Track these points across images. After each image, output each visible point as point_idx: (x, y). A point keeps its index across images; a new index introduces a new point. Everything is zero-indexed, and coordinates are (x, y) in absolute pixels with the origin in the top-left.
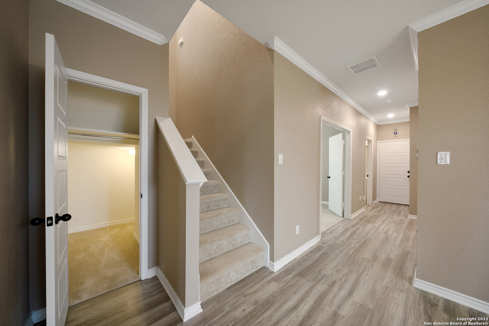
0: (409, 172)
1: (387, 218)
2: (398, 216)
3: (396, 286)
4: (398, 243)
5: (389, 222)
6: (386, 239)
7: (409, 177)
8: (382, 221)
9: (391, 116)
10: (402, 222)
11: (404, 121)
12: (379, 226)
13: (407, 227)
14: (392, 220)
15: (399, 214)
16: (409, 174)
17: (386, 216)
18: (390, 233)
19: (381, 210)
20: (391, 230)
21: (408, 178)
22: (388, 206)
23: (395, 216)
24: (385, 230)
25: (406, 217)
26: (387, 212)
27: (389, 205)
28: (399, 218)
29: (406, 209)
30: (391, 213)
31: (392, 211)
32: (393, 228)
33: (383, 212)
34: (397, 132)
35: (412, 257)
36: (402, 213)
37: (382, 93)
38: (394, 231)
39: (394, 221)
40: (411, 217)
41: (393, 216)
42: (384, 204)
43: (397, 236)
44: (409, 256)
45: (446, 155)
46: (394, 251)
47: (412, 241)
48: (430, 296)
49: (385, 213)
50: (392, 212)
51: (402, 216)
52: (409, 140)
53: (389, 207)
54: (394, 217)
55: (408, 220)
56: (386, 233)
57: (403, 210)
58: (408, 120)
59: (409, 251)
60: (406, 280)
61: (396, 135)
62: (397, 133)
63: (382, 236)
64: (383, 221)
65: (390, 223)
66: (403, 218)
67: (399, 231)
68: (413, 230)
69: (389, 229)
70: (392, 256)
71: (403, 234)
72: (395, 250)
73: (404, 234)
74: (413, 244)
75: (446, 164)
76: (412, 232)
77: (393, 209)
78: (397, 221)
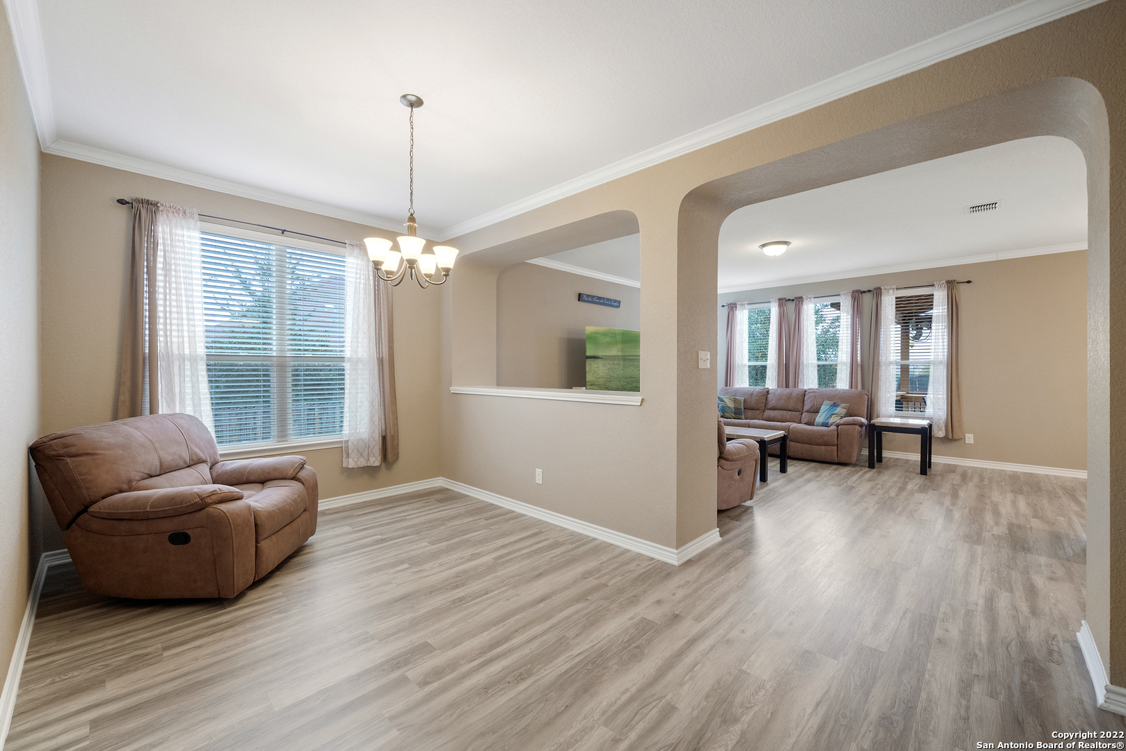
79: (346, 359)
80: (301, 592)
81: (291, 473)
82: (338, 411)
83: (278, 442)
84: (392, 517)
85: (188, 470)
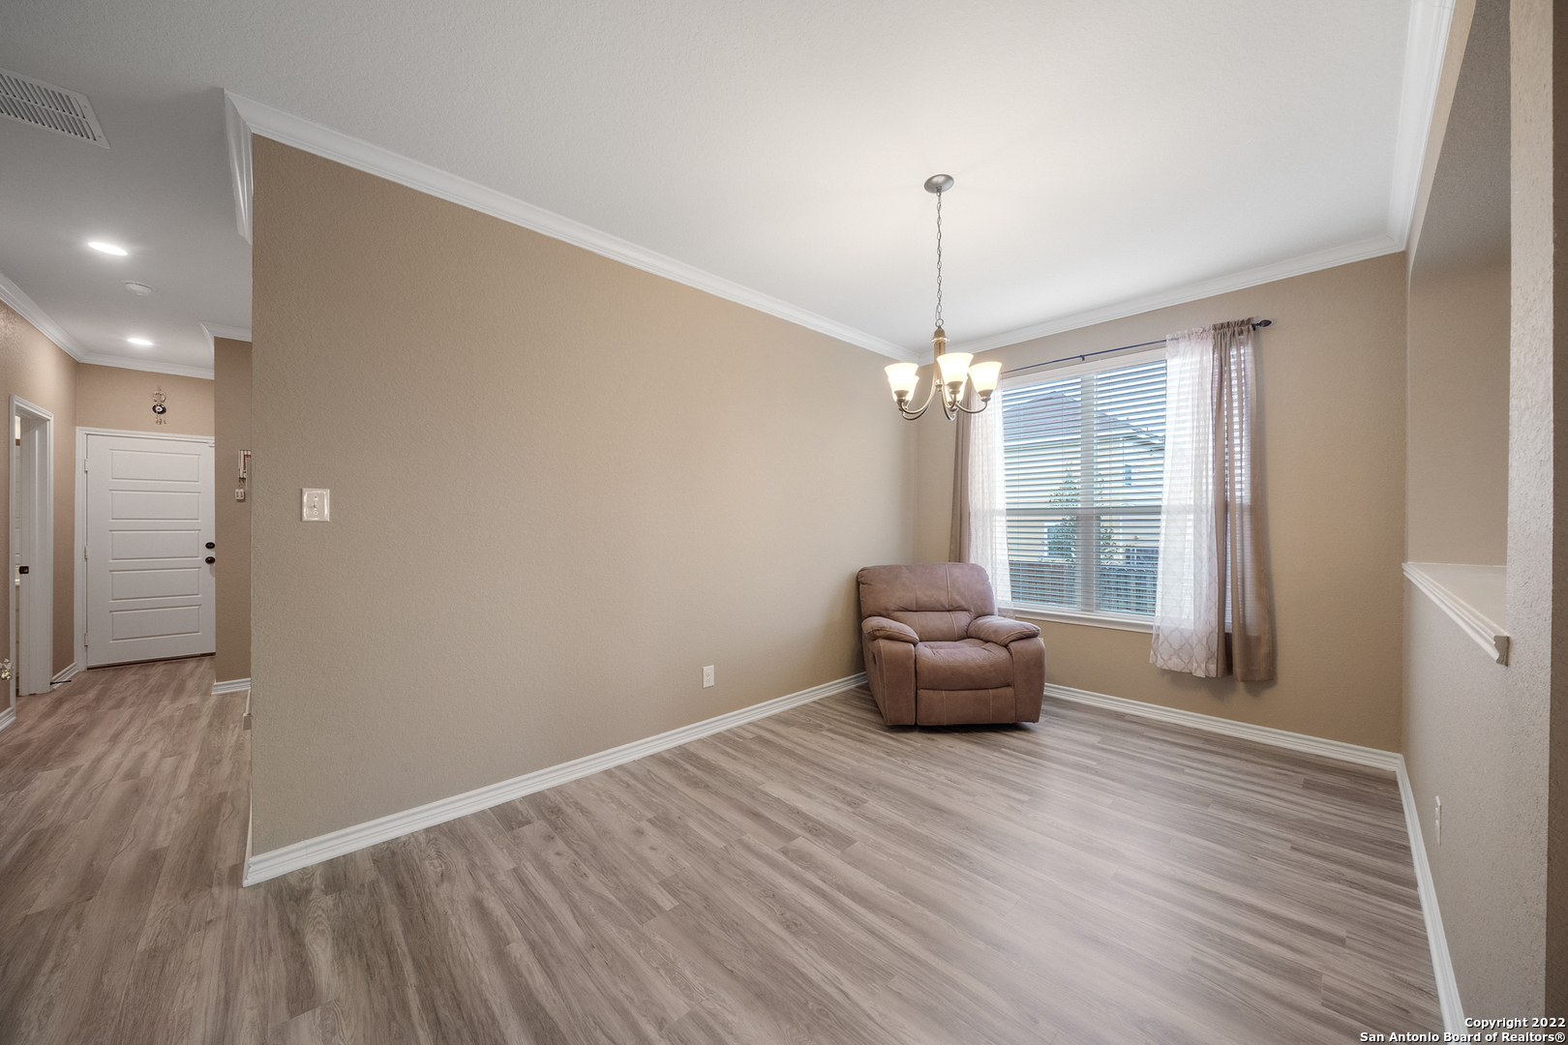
0: (210, 546)
1: (132, 718)
2: (173, 700)
3: (187, 926)
4: (182, 786)
5: (140, 731)
6: (137, 791)
7: (210, 561)
8: (108, 738)
9: (140, 341)
10: (191, 714)
11: (193, 376)
12: (99, 760)
13: (210, 725)
14: (151, 722)
15: (180, 690)
16: (211, 553)
17: (126, 713)
18: (147, 769)
19: (98, 699)
20: (154, 756)
21: (208, 566)
22: (130, 676)
23: (165, 702)
24: (126, 765)
25: (206, 694)
26: (130, 700)
27: (133, 671)
28: (181, 703)
29: (203, 668)
30: (146, 696)
31: (148, 690)
32: (160, 745)
33: (110, 703)
34: (165, 405)
35: (234, 807)
36: (190, 684)
37: (108, 248)
38: (163, 756)
39: (162, 723)
40: (221, 690)
41: (157, 706)
42: (110, 673)
43: (177, 767)
44: (227, 809)
45: (321, 497)
46: (170, 820)
47: (230, 759)
48: (293, 881)
49: (117, 706)
50: (150, 692)
51: (190, 697)
52: (211, 440)
53: (133, 677)
54: (160, 708)
55: (212, 700)
56: (130, 775)
57: (192, 674)
58: (210, 375)
59: (223, 797)
60: (220, 884)
61: (162, 416)
62: (164, 411)
63: (115, 792)
64: (115, 738)
65: (148, 734)
66: (195, 700)
67: (182, 748)
68: (232, 726)
69: (144, 755)
70: (163, 840)
71: (198, 753)
72: (174, 816)
73: (201, 749)
74: (234, 767)
75: (322, 520)
76: (230, 733)
77: (153, 681)
78: (171, 718)
79: (1163, 509)
80: (932, 756)
81: (1003, 638)
82: (1149, 582)
83: (1082, 610)
84: (1179, 760)
85: (947, 613)
